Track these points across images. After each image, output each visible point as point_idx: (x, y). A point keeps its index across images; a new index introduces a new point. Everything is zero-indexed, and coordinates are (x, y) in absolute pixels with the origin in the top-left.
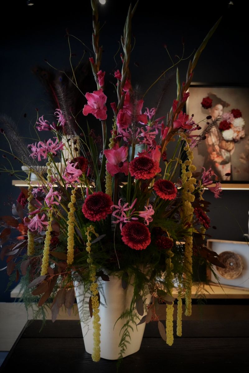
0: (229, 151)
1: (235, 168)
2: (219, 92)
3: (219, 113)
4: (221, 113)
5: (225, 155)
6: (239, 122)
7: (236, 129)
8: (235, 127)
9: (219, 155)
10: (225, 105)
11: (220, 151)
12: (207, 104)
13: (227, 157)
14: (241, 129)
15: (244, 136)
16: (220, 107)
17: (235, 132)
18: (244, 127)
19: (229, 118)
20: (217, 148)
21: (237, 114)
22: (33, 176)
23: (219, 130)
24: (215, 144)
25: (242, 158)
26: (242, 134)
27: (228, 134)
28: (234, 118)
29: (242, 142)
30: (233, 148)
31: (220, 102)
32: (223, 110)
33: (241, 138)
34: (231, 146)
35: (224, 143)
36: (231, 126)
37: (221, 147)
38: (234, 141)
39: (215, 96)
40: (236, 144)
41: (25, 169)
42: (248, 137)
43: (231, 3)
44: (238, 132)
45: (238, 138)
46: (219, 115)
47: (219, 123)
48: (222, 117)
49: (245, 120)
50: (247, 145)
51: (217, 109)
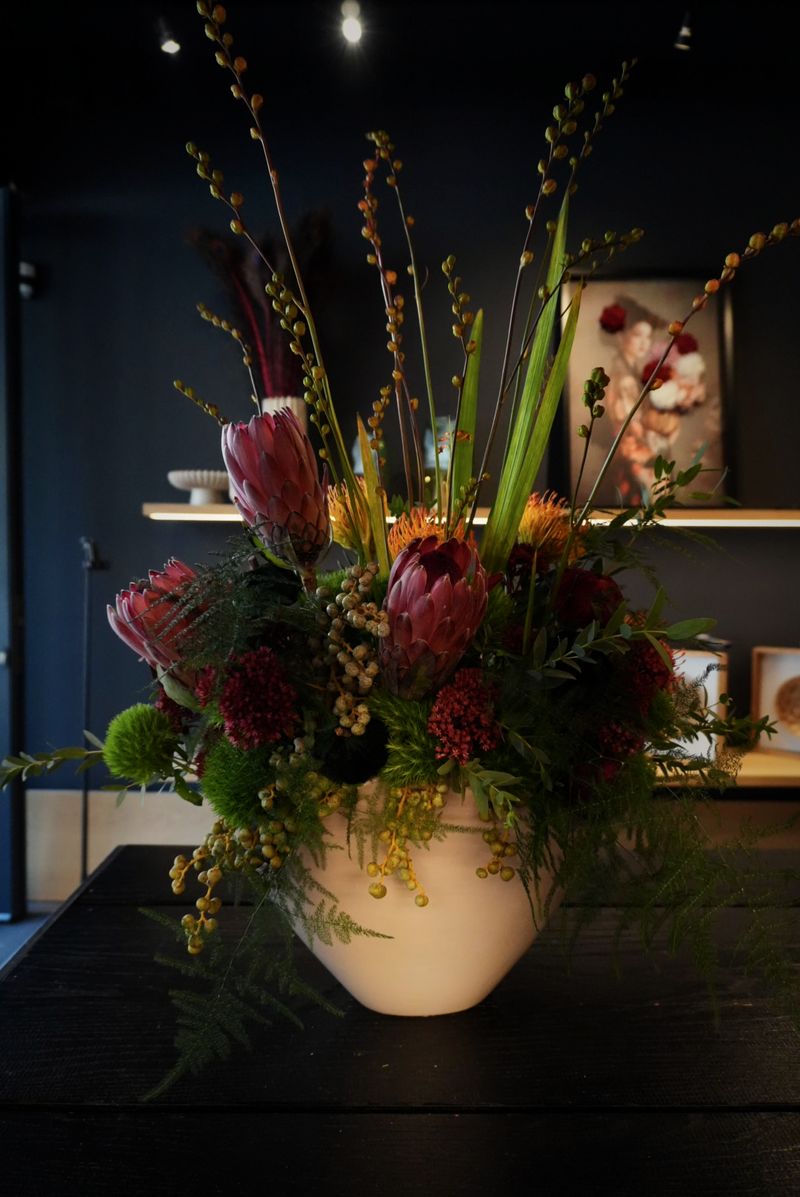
0: (665, 435)
2: (642, 294)
3: (642, 343)
4: (647, 343)
5: (657, 445)
6: (690, 366)
7: (684, 382)
8: (684, 377)
9: (642, 444)
10: (656, 323)
11: (645, 435)
12: (614, 323)
13: (661, 450)
14: (695, 379)
15: (702, 399)
16: (644, 328)
17: (681, 387)
18: (703, 377)
20: (636, 426)
22: (198, 496)
23: (641, 385)
26: (698, 393)
29: (698, 413)
30: (675, 428)
31: (644, 315)
32: (652, 337)
33: (697, 404)
34: (671, 423)
35: (654, 417)
36: (672, 374)
37: (647, 427)
38: (679, 410)
39: (632, 303)
40: (685, 419)
41: (176, 478)
42: (716, 400)
43: (685, 32)
44: (690, 388)
45: (688, 403)
46: (641, 349)
47: (641, 368)
48: (650, 352)
49: (705, 359)
50: (711, 421)
51: (637, 334)
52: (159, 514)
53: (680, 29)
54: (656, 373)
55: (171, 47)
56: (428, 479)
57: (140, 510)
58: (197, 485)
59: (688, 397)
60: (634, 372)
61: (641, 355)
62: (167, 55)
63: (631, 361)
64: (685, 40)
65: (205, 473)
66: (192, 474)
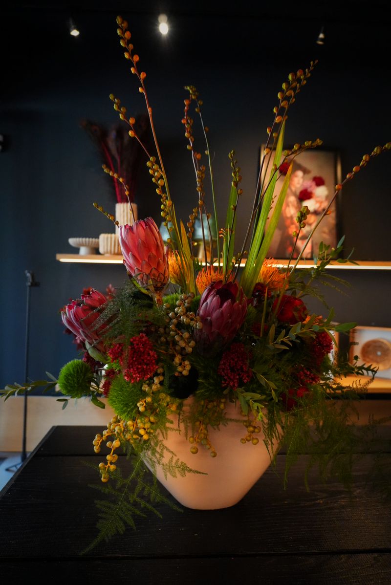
3: (299, 181)
4: (301, 181)
5: (306, 229)
6: (321, 192)
7: (319, 199)
8: (318, 197)
10: (305, 171)
14: (324, 199)
16: (300, 174)
17: (317, 202)
18: (327, 198)
19: (311, 186)
21: (319, 182)
22: (83, 251)
23: (298, 200)
24: (294, 216)
25: (324, 232)
26: (325, 205)
28: (316, 187)
30: (314, 221)
32: (303, 178)
34: (313, 219)
38: (316, 213)
39: (295, 162)
41: (72, 241)
42: (333, 208)
43: (321, 36)
44: (321, 203)
45: (320, 209)
46: (298, 183)
47: (298, 193)
48: (302, 185)
49: (329, 189)
50: (331, 219)
51: (296, 176)
52: (65, 259)
53: (319, 35)
54: (305, 195)
55: (75, 33)
56: (196, 244)
57: (55, 257)
58: (83, 245)
59: (320, 206)
60: (294, 194)
61: (298, 186)
62: (73, 36)
63: (293, 189)
64: (322, 40)
65: (87, 239)
66: (80, 239)
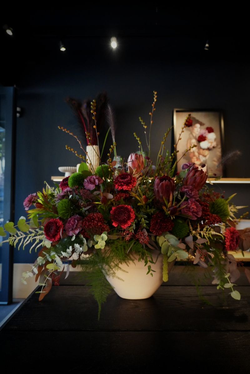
0: (205, 156)
1: (210, 168)
2: (197, 116)
4: (199, 130)
5: (202, 159)
7: (210, 141)
9: (198, 159)
10: (201, 124)
11: (199, 156)
12: (189, 124)
13: (204, 161)
14: (213, 140)
15: (215, 146)
16: (198, 125)
17: (209, 142)
18: (215, 140)
19: (205, 133)
20: (196, 154)
21: (210, 130)
22: (67, 174)
23: (198, 142)
24: (195, 151)
26: (214, 144)
27: (204, 144)
28: (208, 133)
29: (214, 150)
30: (208, 155)
31: (198, 122)
32: (200, 128)
33: (214, 147)
34: (206, 153)
35: (201, 151)
36: (206, 138)
37: (199, 154)
38: (209, 149)
39: (194, 118)
40: (210, 151)
41: (61, 169)
42: (219, 146)
43: (207, 45)
44: (212, 143)
45: (211, 147)
46: (197, 132)
47: (197, 137)
48: (200, 132)
49: (216, 134)
50: (218, 152)
51: (196, 127)
52: (55, 179)
53: (205, 45)
55: (63, 49)
57: (50, 178)
58: (67, 171)
59: (211, 145)
60: (195, 138)
61: (197, 133)
63: (194, 135)
64: (207, 47)
65: (70, 167)
66: (66, 167)
